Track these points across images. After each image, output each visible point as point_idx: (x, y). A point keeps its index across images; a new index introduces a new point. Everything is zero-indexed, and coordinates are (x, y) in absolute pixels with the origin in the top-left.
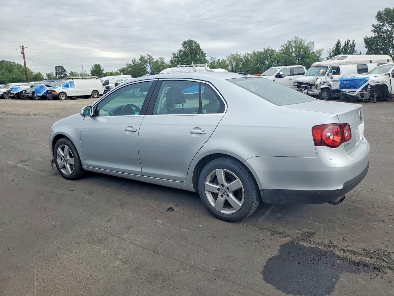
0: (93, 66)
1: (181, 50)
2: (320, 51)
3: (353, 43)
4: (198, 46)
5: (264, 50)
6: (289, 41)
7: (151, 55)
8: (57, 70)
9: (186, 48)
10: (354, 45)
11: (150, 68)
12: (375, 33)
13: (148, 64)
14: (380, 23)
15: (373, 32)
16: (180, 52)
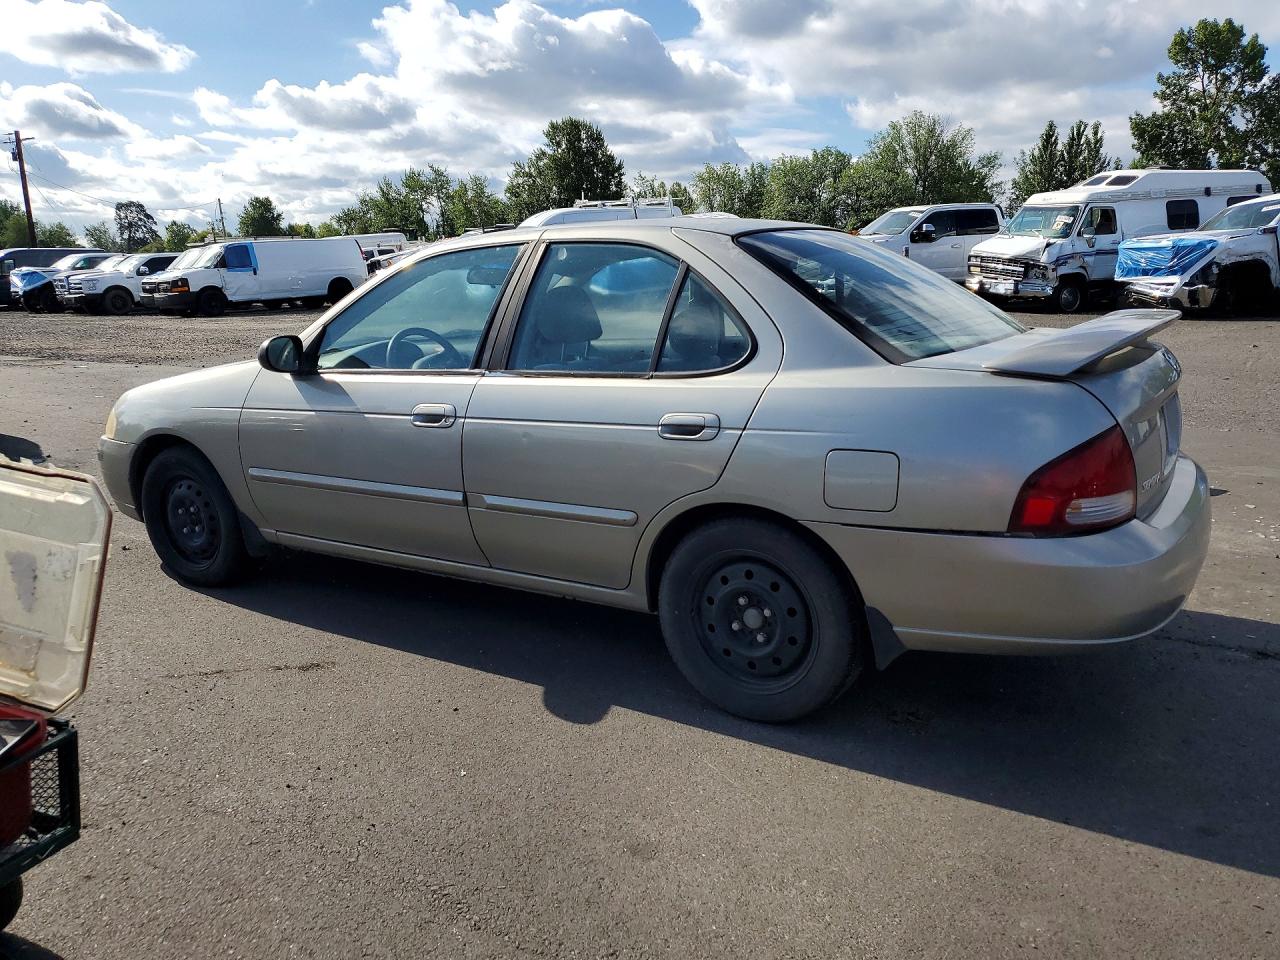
0: (247, 205)
1: (544, 153)
2: (990, 161)
3: (1096, 133)
4: (597, 138)
5: (815, 155)
6: (894, 126)
7: (442, 169)
8: (123, 215)
9: (559, 144)
10: (1099, 142)
11: (438, 211)
12: (1165, 103)
13: (433, 199)
14: (1182, 71)
15: (1157, 100)
16: (539, 158)
